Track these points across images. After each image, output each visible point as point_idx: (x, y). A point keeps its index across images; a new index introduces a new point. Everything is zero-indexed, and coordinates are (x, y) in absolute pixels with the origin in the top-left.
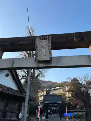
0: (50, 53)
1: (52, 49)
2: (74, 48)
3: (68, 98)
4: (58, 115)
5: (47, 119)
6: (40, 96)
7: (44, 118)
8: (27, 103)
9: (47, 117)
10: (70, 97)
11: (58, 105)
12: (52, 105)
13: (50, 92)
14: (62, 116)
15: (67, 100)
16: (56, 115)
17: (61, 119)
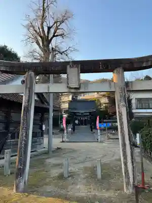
0: (79, 76)
1: (81, 72)
2: (101, 72)
3: (104, 105)
4: (88, 126)
5: (74, 130)
6: (64, 102)
7: (70, 129)
8: (51, 114)
9: (74, 129)
10: (107, 103)
11: (88, 114)
12: (80, 114)
13: (79, 97)
14: (93, 127)
15: (102, 107)
16: (85, 126)
17: (92, 131)
